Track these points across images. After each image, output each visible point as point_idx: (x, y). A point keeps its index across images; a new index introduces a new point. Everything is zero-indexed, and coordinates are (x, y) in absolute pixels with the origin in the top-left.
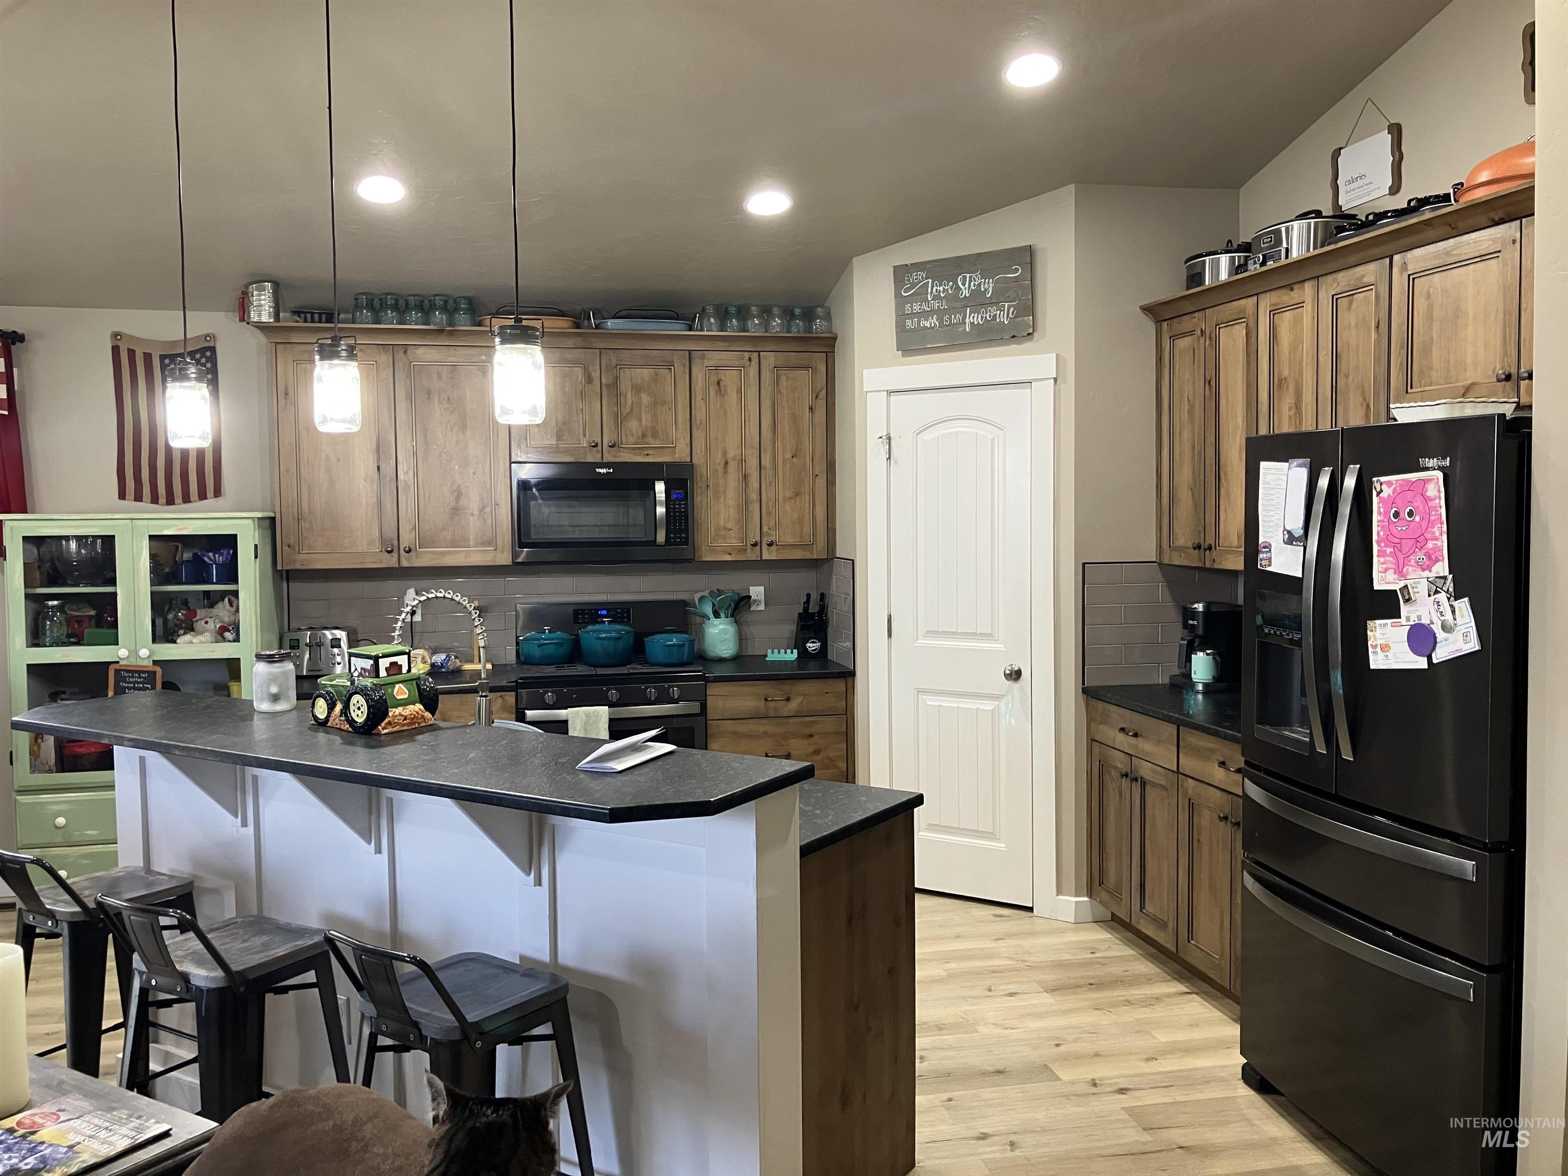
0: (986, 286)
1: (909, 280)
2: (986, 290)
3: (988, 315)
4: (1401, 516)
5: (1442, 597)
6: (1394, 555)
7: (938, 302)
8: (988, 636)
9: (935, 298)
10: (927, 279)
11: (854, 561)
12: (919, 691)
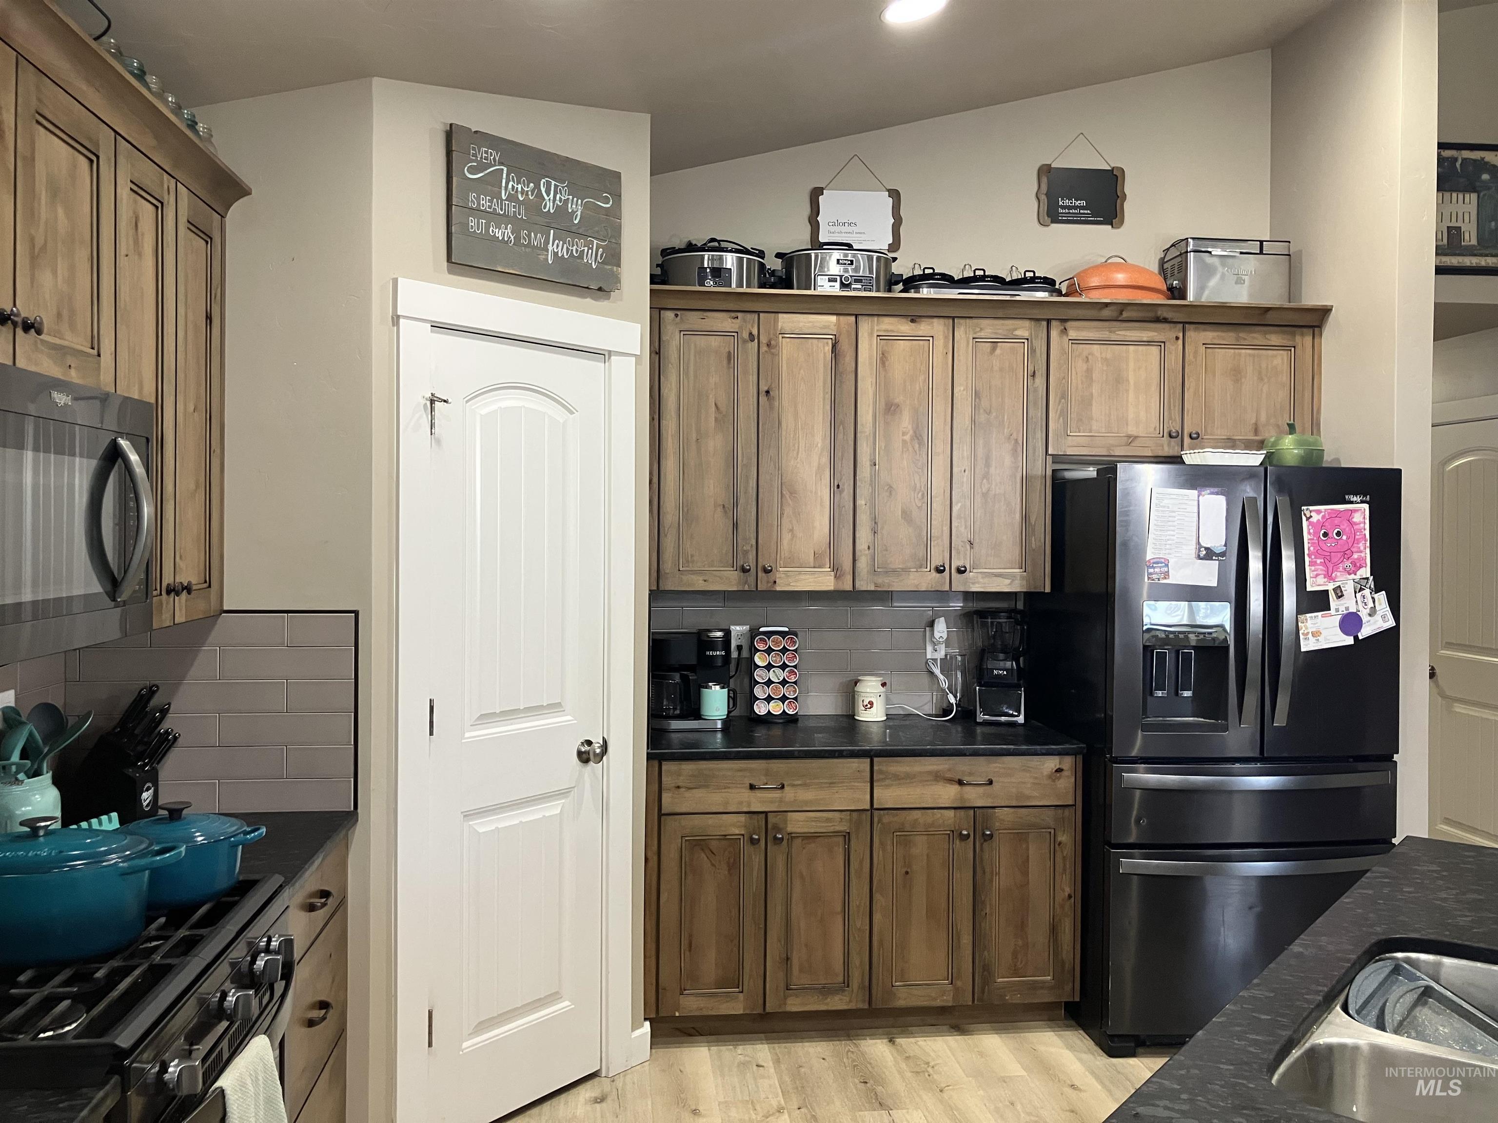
0: (574, 206)
1: (475, 155)
2: (573, 212)
3: (574, 248)
4: (1330, 535)
5: (1367, 592)
6: (1324, 564)
7: (514, 207)
8: (555, 707)
9: (512, 198)
10: (501, 164)
11: (356, 613)
12: (468, 816)
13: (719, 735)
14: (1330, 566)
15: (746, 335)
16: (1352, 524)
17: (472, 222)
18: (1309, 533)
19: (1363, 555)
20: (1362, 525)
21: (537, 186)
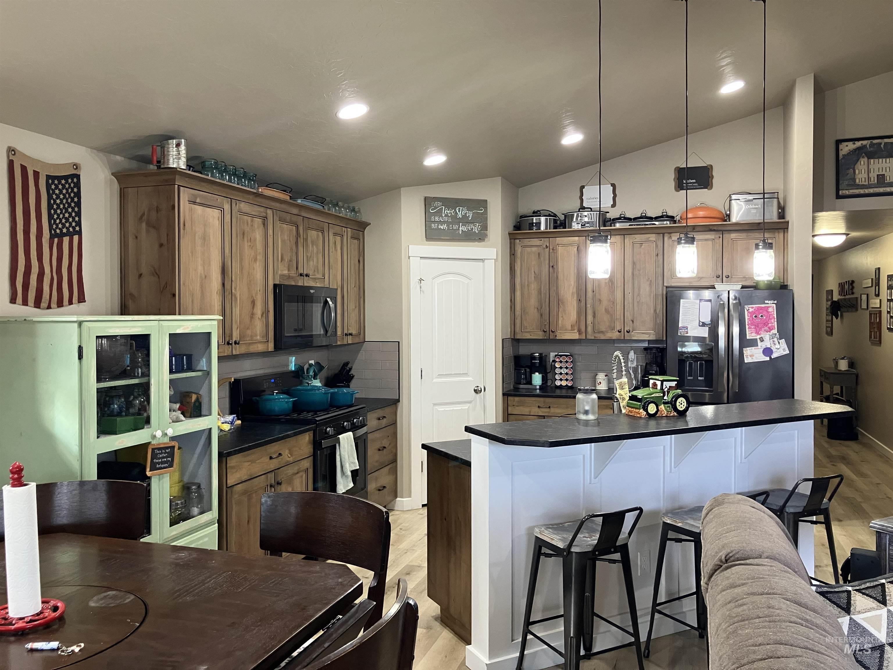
0: (469, 214)
1: (433, 205)
2: (469, 216)
3: (469, 228)
4: (758, 317)
5: (775, 339)
6: (755, 328)
7: (447, 218)
8: (466, 374)
9: (446, 216)
10: (442, 206)
11: (399, 342)
12: (435, 405)
13: (538, 390)
14: (758, 329)
15: (545, 246)
16: (768, 312)
17: (433, 225)
18: (748, 316)
19: (773, 324)
20: (773, 313)
21: (455, 210)
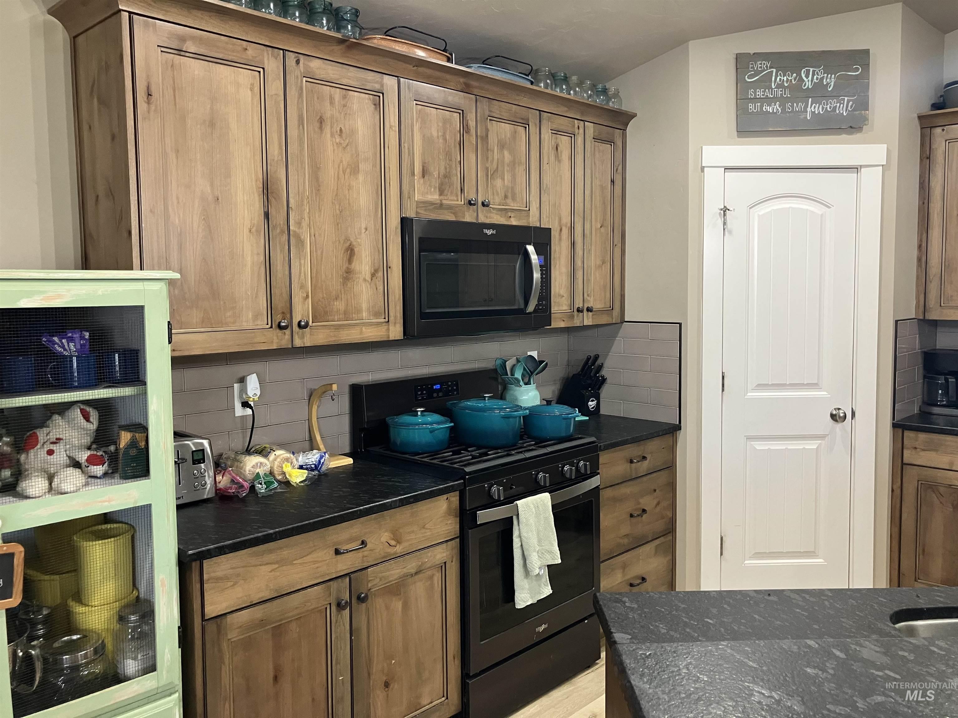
0: (828, 80)
1: (753, 68)
2: (828, 84)
3: (828, 107)
7: (781, 91)
8: (814, 386)
9: (778, 86)
10: (771, 67)
11: (680, 324)
12: (749, 438)
17: (751, 106)
21: (799, 74)
